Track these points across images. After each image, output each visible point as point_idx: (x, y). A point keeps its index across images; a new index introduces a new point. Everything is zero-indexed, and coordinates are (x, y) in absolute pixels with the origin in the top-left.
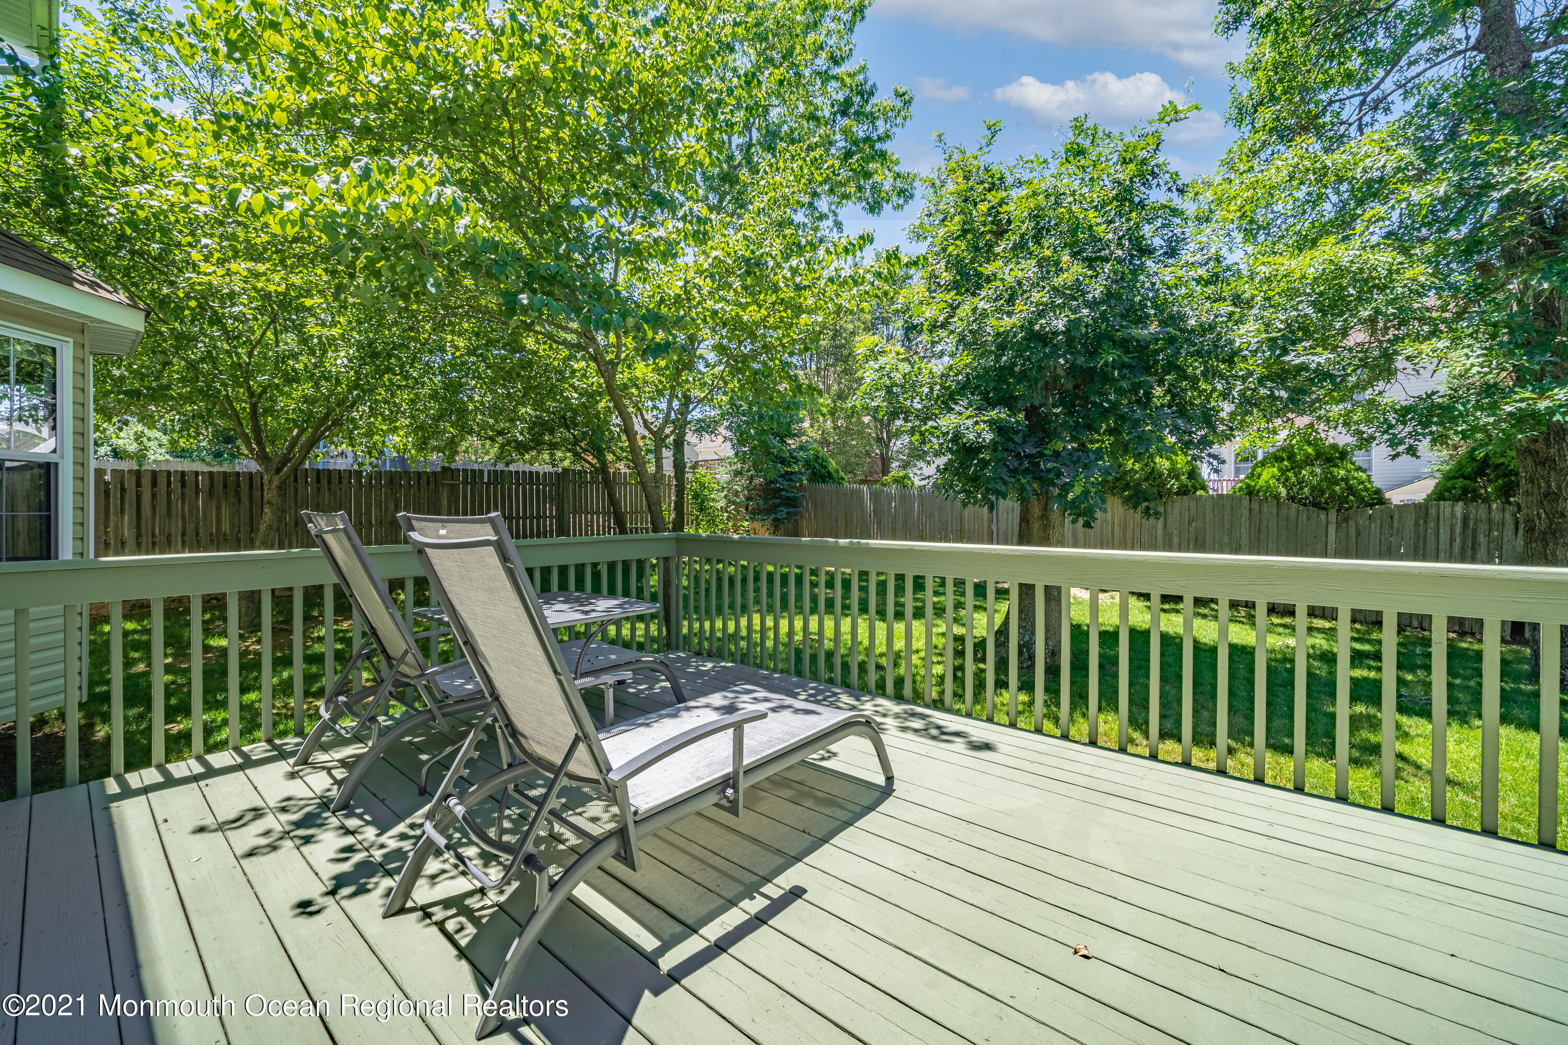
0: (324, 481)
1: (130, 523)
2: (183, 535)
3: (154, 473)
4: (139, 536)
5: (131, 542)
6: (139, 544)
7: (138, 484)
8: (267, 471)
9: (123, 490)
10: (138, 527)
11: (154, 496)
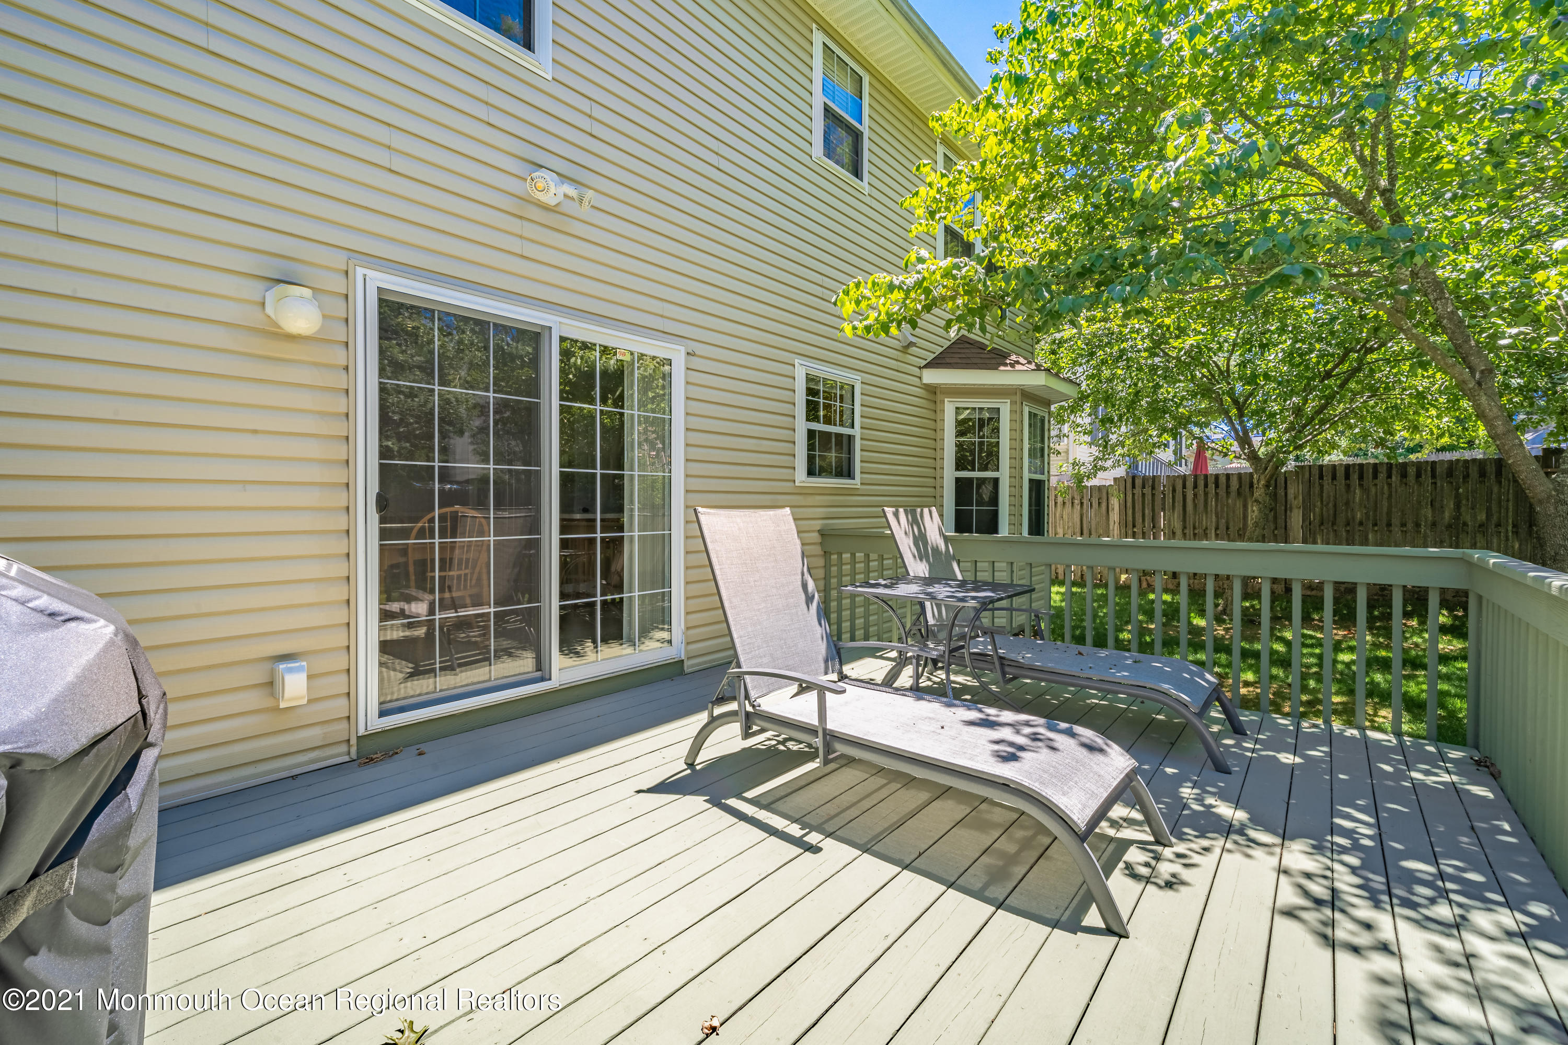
0: (1355, 477)
1: (1179, 517)
2: (1217, 529)
3: (1217, 477)
4: (1184, 528)
5: (1179, 532)
6: (1184, 534)
7: (1184, 487)
8: (1256, 470)
9: (1174, 491)
10: (1184, 520)
11: (1195, 495)
